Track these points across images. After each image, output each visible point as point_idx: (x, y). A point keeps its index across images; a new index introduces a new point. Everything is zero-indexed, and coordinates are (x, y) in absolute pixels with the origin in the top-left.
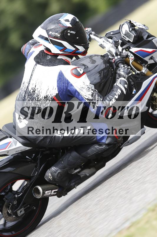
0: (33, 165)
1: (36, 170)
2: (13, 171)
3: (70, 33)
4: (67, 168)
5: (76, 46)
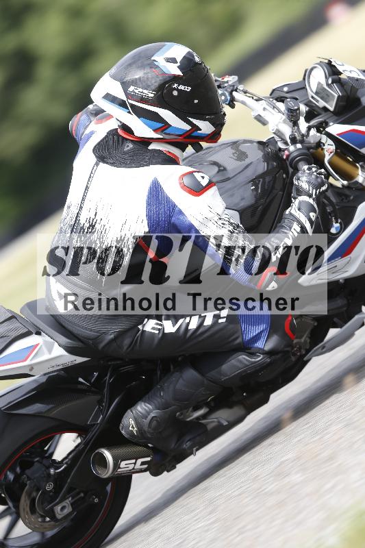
1: (100, 411)
2: (46, 412)
3: (177, 90)
4: (173, 407)
5: (191, 119)
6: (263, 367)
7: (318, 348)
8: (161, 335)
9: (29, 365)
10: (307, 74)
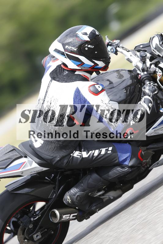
0: (51, 186)
1: (54, 192)
2: (30, 192)
3: (87, 47)
4: (87, 191)
5: (94, 61)
6: (128, 173)
7: (155, 164)
8: (81, 158)
9: (21, 172)
10: (151, 39)
